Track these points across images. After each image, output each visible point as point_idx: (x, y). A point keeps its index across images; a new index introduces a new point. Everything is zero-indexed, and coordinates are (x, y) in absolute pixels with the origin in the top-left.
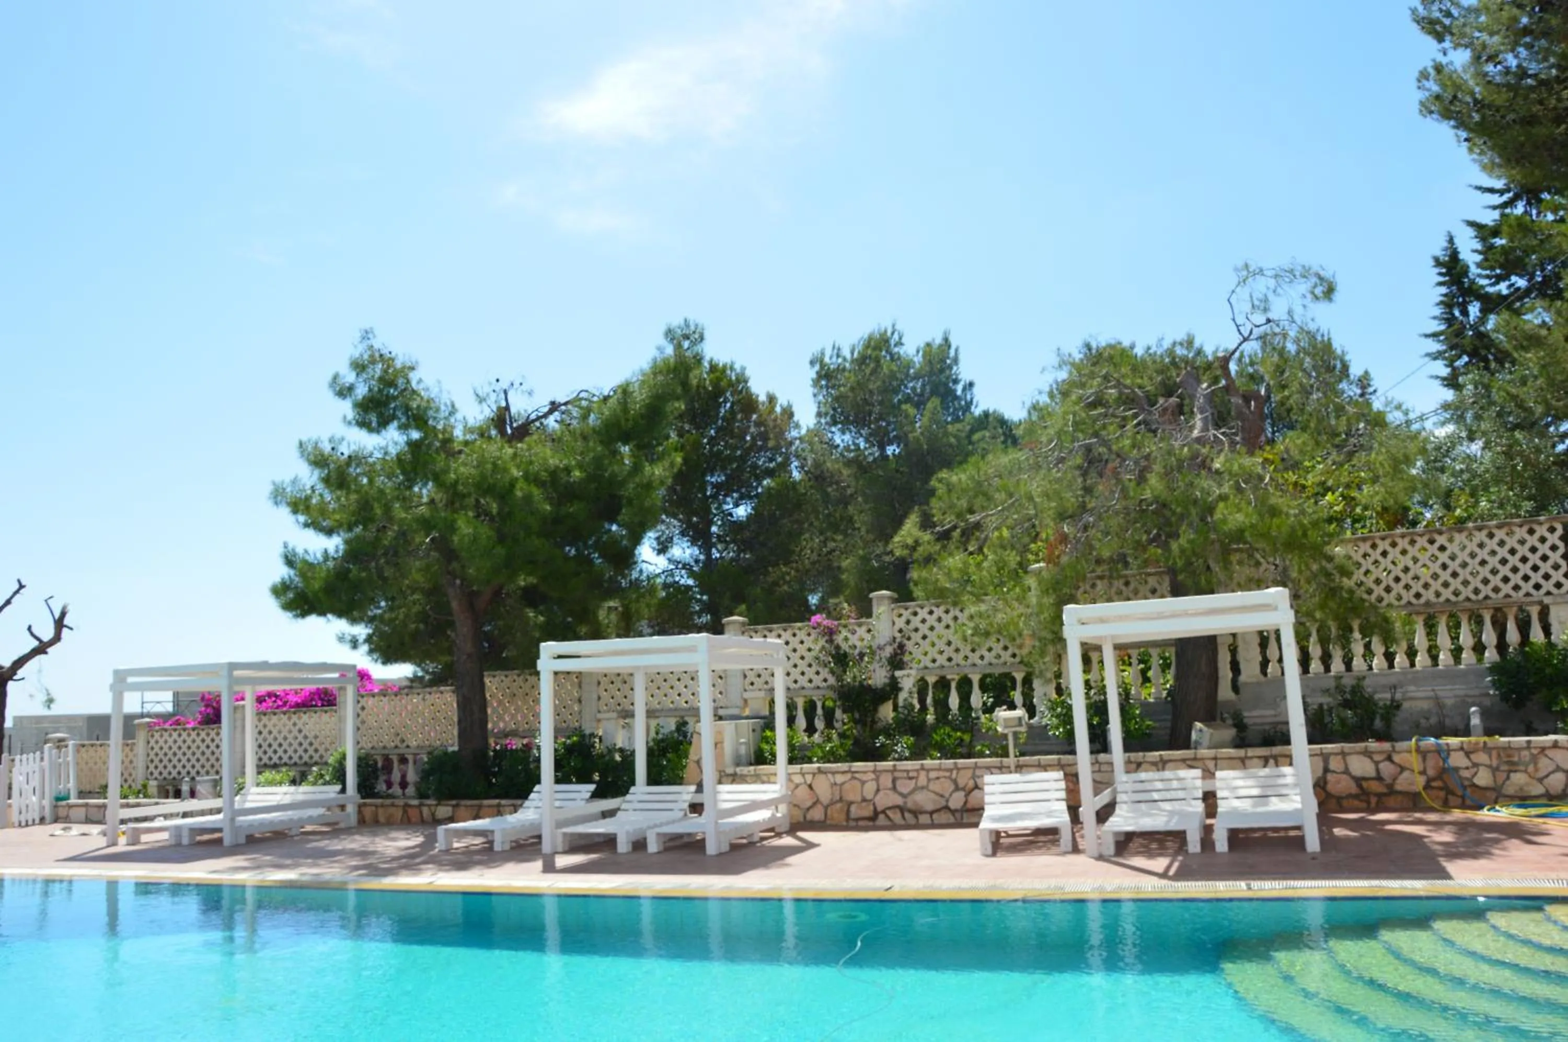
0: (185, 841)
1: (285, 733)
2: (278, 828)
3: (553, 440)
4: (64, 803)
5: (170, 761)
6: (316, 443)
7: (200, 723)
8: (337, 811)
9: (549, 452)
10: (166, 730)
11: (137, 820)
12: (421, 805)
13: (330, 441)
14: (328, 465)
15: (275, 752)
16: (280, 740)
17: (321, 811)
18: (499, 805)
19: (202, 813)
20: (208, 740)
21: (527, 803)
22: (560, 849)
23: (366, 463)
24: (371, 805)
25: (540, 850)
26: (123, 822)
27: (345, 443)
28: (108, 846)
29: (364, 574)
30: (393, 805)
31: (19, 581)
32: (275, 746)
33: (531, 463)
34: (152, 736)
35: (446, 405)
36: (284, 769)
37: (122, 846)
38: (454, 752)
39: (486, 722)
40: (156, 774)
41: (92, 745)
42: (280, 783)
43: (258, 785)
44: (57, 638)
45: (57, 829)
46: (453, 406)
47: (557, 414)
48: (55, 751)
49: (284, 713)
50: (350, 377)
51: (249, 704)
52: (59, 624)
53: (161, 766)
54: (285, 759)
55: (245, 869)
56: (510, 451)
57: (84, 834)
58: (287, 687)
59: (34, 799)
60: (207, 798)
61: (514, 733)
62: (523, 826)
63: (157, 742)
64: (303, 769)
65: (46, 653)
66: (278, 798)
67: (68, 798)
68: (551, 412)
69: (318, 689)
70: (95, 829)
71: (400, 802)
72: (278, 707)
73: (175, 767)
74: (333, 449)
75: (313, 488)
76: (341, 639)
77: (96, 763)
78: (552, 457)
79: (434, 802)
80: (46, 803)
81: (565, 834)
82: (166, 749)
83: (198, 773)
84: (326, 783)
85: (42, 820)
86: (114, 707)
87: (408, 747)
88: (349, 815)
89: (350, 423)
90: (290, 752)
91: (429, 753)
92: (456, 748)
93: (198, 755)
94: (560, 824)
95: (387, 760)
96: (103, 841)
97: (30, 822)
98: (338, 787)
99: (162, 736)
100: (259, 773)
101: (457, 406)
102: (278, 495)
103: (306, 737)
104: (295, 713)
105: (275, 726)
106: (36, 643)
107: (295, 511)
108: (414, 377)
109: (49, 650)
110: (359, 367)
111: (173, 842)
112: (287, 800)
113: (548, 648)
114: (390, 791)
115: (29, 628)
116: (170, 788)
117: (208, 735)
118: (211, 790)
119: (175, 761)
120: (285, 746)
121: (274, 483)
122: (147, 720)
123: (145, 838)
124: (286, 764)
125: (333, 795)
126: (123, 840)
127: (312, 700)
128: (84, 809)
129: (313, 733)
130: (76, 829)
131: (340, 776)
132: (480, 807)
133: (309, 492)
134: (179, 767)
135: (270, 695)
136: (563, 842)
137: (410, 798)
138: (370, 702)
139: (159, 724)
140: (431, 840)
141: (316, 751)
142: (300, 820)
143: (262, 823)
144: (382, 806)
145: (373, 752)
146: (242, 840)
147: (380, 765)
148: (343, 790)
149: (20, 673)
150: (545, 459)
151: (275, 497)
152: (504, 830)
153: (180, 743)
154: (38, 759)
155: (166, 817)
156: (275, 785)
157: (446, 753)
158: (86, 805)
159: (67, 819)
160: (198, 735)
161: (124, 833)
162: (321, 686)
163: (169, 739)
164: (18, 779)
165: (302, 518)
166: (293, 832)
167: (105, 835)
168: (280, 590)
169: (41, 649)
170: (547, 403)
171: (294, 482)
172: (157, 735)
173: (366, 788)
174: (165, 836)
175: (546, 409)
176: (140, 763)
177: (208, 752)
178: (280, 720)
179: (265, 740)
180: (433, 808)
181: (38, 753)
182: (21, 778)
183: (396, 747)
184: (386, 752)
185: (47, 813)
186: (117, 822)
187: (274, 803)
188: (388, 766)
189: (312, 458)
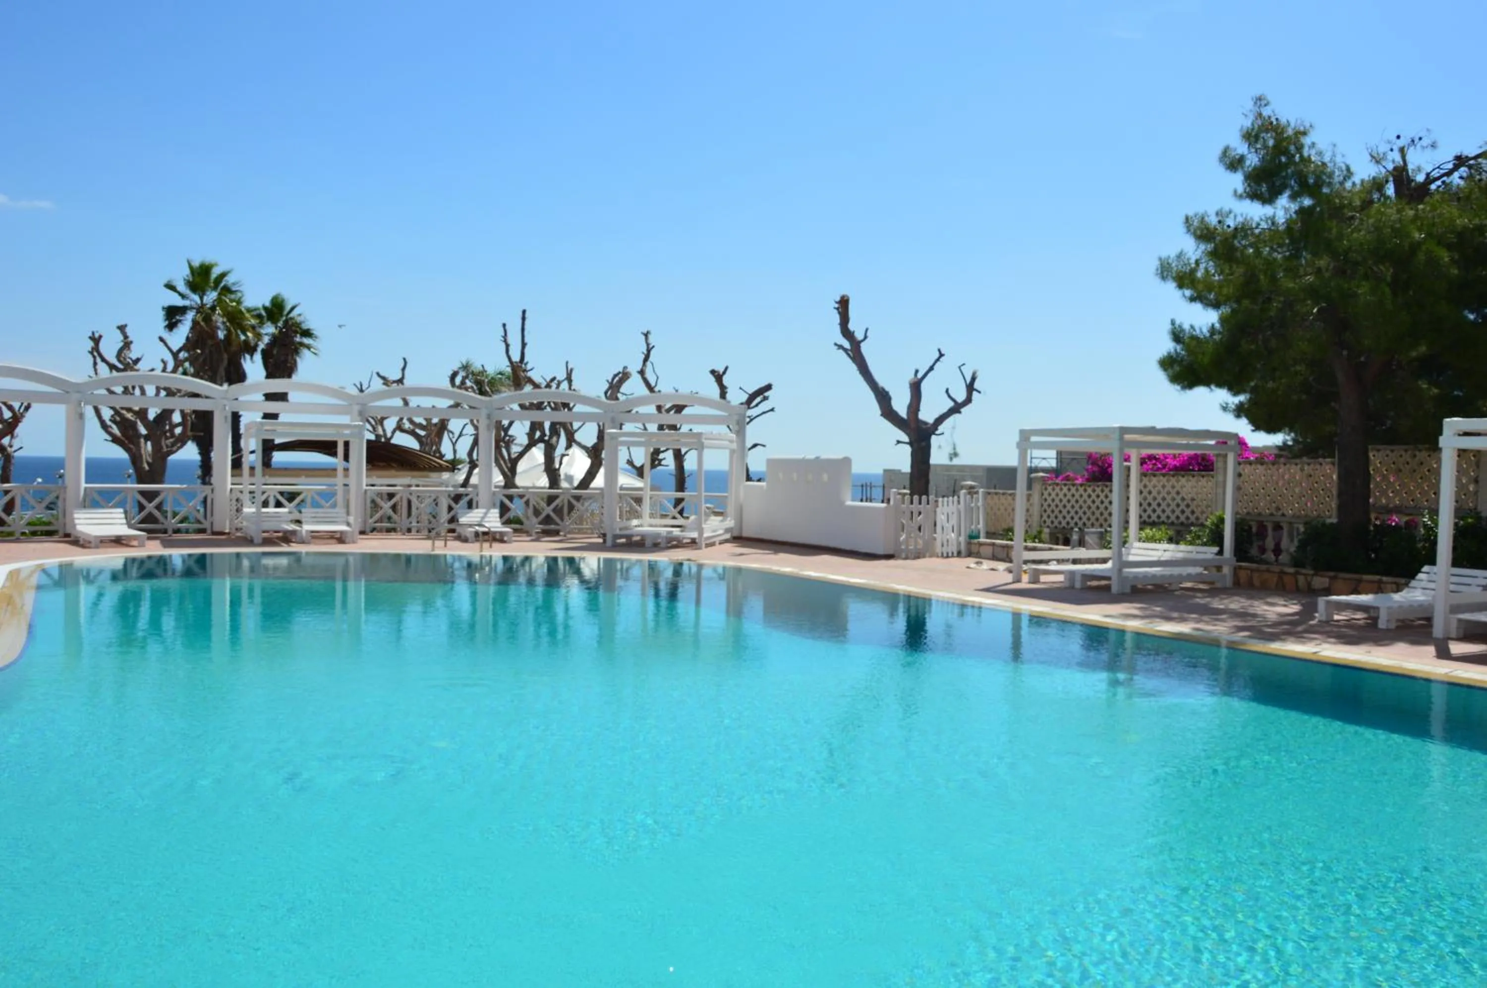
0: (1078, 585)
1: (1164, 494)
2: (1158, 582)
3: (1459, 199)
4: (976, 541)
5: (1060, 512)
6: (1203, 218)
7: (1088, 480)
8: (1214, 570)
9: (1455, 212)
10: (1057, 484)
11: (1035, 562)
12: (1297, 573)
13: (1217, 214)
14: (1214, 238)
15: (1154, 511)
16: (1159, 500)
17: (1199, 570)
18: (1380, 582)
19: (1090, 561)
20: (1094, 496)
21: (1413, 583)
22: (1453, 635)
23: (1253, 234)
24: (1246, 568)
25: (1431, 633)
26: (1026, 562)
27: (1232, 216)
28: (1014, 582)
29: (1253, 347)
30: (1268, 571)
31: (939, 350)
32: (1154, 505)
33: (1434, 225)
34: (1046, 489)
35: (1340, 169)
36: (1163, 528)
37: (1024, 584)
38: (1332, 524)
39: (1369, 497)
40: (1048, 522)
41: (996, 494)
42: (1160, 541)
43: (1140, 540)
44: (968, 400)
45: (971, 562)
46: (1348, 169)
47: (1463, 171)
48: (968, 497)
49: (1164, 475)
50: (1241, 148)
51: (1134, 465)
52: (971, 388)
53: (1052, 516)
54: (1163, 518)
55: (1135, 617)
56: (1411, 213)
57: (993, 569)
58: (1167, 452)
59: (953, 535)
60: (1094, 548)
61: (1398, 510)
62: (1411, 606)
63: (1050, 495)
64: (1180, 528)
65: (960, 412)
66: (1159, 553)
67: (978, 537)
68: (1456, 168)
69: (1196, 454)
70: (1001, 566)
71: (1276, 569)
72: (1158, 469)
73: (1064, 518)
74: (1220, 222)
75: (1197, 262)
76: (1225, 408)
77: (999, 509)
78: (1460, 216)
79: (1311, 572)
80: (962, 539)
81: (1460, 620)
82: (1057, 501)
83: (1084, 524)
84: (1205, 544)
85: (959, 554)
86: (1019, 462)
87: (1283, 515)
88: (1225, 576)
89: (1241, 197)
90: (1168, 512)
91: (1306, 524)
92: (1334, 520)
93: (1085, 508)
94: (1455, 609)
95: (1262, 527)
96: (1009, 578)
97: (950, 555)
98: (1216, 549)
99: (1054, 489)
100: (1141, 529)
101: (1353, 169)
102: (1165, 271)
103: (1183, 499)
104: (1173, 476)
105: (1154, 487)
106: (952, 404)
107: (1181, 286)
108: (1307, 141)
109: (963, 410)
110: (1251, 137)
111: (1067, 584)
112: (1166, 556)
113: (1452, 424)
114: (1264, 556)
115: (947, 391)
116: (1060, 536)
117: (1094, 491)
118: (1097, 540)
119: (1065, 512)
120: (1164, 506)
121: (1160, 259)
122: (1041, 474)
123: (1043, 578)
124: (1163, 523)
125: (1210, 556)
126: (1025, 578)
127: (1190, 464)
128: (991, 548)
129: (1190, 496)
130: (987, 564)
131: (1217, 539)
132: (1360, 581)
133: (1193, 266)
134: (1068, 518)
135: (1151, 457)
136: (1458, 628)
137: (1284, 565)
138: (1247, 469)
139: (1051, 479)
140: (1309, 611)
141: (1193, 512)
142: (1180, 576)
143: (1145, 576)
144: (1258, 570)
145: (1248, 518)
146: (1128, 590)
147: (1254, 529)
148: (1220, 553)
149: (941, 429)
150: (1452, 220)
151: (1162, 272)
152: (1389, 608)
153: (1069, 496)
154: (956, 502)
155: (1060, 561)
156: (1155, 541)
157: (1324, 524)
158: (993, 544)
159: (978, 555)
160: (1085, 490)
161: (1025, 572)
162: (1199, 452)
163: (1060, 493)
164: (941, 518)
165: (1188, 293)
166: (1173, 587)
167: (1010, 571)
168: (1167, 363)
169: (956, 409)
170: (1451, 158)
171: (1180, 256)
172: (1050, 488)
173: (1240, 552)
174: (1060, 578)
175: (1450, 166)
176: (1036, 510)
177: (1094, 507)
178: (1159, 481)
179: (1145, 499)
180: (1309, 578)
181: (956, 497)
182: (943, 517)
183: (1272, 515)
184: (1261, 519)
185: (963, 548)
186: (1021, 562)
187: (1155, 559)
188: (1262, 532)
189: (1199, 232)
